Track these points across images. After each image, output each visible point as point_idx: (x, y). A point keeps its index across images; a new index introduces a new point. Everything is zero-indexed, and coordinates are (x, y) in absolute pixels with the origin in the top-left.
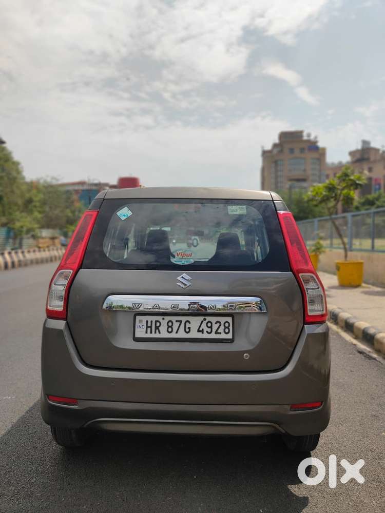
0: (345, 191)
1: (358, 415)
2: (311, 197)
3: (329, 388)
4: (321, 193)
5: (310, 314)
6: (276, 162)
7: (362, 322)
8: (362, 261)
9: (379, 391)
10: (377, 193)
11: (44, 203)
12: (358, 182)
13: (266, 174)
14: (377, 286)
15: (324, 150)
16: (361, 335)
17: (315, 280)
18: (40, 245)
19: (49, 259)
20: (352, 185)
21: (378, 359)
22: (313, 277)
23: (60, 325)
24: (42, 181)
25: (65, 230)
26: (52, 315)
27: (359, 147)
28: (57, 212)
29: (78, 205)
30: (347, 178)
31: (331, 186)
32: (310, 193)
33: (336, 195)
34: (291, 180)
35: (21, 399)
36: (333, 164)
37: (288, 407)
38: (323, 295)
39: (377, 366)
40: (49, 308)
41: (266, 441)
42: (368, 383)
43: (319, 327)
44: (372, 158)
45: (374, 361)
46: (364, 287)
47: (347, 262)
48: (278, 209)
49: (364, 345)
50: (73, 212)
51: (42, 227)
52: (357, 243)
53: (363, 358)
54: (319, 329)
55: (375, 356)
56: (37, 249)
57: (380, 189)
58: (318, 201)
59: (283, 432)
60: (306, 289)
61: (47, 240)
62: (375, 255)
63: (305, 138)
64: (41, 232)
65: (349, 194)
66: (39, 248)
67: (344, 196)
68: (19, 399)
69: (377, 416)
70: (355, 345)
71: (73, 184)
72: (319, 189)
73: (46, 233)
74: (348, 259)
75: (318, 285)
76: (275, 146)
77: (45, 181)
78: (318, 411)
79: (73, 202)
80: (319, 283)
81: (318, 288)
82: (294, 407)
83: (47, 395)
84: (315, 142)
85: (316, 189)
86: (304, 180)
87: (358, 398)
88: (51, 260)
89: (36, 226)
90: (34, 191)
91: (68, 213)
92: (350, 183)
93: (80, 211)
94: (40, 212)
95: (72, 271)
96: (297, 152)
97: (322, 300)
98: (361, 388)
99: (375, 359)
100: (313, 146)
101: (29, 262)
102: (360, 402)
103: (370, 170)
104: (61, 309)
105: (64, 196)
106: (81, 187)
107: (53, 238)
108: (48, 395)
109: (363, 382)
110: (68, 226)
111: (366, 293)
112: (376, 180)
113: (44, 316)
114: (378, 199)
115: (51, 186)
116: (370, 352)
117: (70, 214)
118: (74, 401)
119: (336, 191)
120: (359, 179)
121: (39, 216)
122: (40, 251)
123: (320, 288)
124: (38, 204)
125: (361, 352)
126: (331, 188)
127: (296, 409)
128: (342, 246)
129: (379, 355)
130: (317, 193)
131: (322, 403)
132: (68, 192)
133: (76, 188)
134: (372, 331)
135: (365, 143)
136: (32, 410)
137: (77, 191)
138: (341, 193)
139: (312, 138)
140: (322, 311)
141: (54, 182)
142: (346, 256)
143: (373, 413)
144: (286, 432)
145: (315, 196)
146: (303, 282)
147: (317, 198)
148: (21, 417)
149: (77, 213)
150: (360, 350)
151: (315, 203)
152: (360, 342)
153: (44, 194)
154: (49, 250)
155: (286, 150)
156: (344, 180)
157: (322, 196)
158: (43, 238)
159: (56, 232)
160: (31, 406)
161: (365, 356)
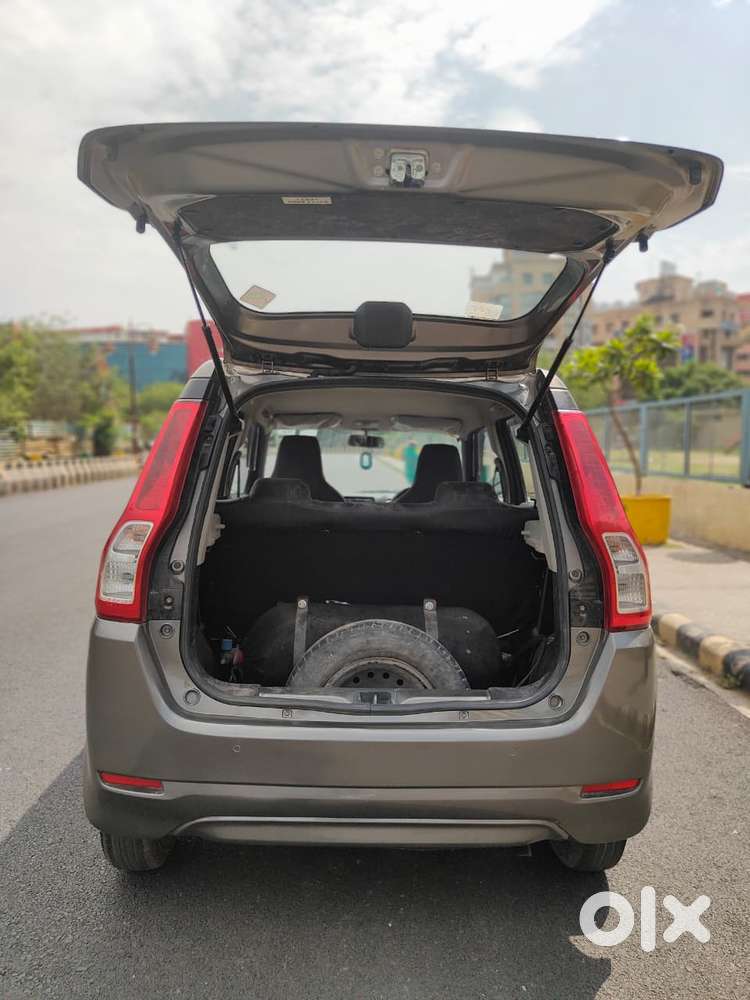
0: (640, 362)
1: (684, 797)
2: (575, 371)
3: (651, 751)
4: (595, 365)
5: (621, 611)
7: (676, 616)
8: (667, 496)
9: (717, 750)
10: (688, 362)
11: (36, 368)
12: (665, 345)
14: (697, 544)
16: (673, 640)
17: (630, 545)
18: (29, 454)
19: (50, 483)
20: (653, 350)
21: (707, 686)
22: (627, 540)
23: (128, 632)
24: (31, 324)
25: (80, 423)
26: (108, 611)
27: (656, 274)
28: (64, 386)
29: (105, 374)
30: (645, 338)
31: (613, 352)
32: (572, 363)
33: (622, 368)
35: (25, 773)
36: (604, 305)
37: (577, 790)
38: (644, 574)
39: (710, 700)
40: (104, 598)
41: (530, 855)
42: (696, 733)
43: (635, 637)
44: (679, 296)
45: (704, 690)
46: (672, 546)
47: (639, 498)
48: (558, 406)
49: (680, 658)
50: (96, 388)
51: (33, 417)
52: (655, 460)
53: (683, 684)
54: (637, 641)
55: (702, 679)
56: (25, 463)
57: (690, 356)
58: (588, 380)
59: (565, 837)
60: (616, 562)
61: (43, 443)
62: (691, 484)
64: (30, 427)
65: (647, 367)
66: (27, 458)
67: (637, 372)
68: (21, 773)
69: (721, 798)
70: (663, 658)
71: (97, 331)
72: (591, 356)
73: (40, 429)
74: (642, 492)
75: (635, 555)
76: (497, 267)
77: (39, 324)
78: (633, 797)
79: (94, 368)
80: (638, 553)
81: (637, 561)
82: (589, 790)
83: (98, 771)
85: (585, 355)
87: (681, 763)
88: (55, 485)
89: (20, 414)
90: (17, 344)
91: (85, 387)
92: (650, 346)
93: (109, 387)
94: (28, 386)
95: (151, 525)
97: (642, 583)
98: (684, 743)
99: (703, 686)
101: (9, 488)
102: (686, 771)
103: (675, 318)
104: (129, 600)
105: (79, 356)
106: (111, 338)
107: (54, 440)
108: (101, 773)
109: (686, 732)
110: (88, 416)
111: (676, 557)
112: (686, 339)
113: (93, 613)
114: (688, 374)
115: (53, 334)
116: (691, 672)
117: (89, 393)
118: (157, 784)
119: (623, 362)
120: (668, 339)
121: (26, 394)
122: (30, 466)
123: (641, 562)
124: (24, 370)
125: (676, 674)
126: (614, 356)
127: (592, 794)
128: (630, 466)
129: (710, 679)
130: (587, 365)
131: (639, 780)
132: (86, 346)
133: (104, 338)
134: (694, 633)
135: (665, 265)
136: (49, 794)
137: (104, 346)
138: (632, 365)
140: (643, 604)
141: (57, 326)
142: (639, 486)
143: (712, 791)
144: (570, 836)
145: (582, 370)
146: (609, 551)
147: (585, 374)
148: (29, 810)
149: (103, 390)
150: (675, 670)
151: (582, 383)
152: (671, 652)
153: (38, 350)
154: (49, 465)
155: (517, 278)
156: (639, 340)
157: (597, 370)
158: (33, 439)
159: (60, 428)
160: (47, 786)
161: (685, 681)
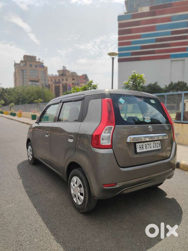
6: (23, 70)
13: (17, 76)
15: (47, 67)
27: (62, 69)
34: (31, 81)
44: (67, 75)
63: (37, 60)
76: (22, 61)
84: (43, 63)
86: (38, 81)
96: (34, 67)
100: (41, 65)
103: (66, 80)
112: (69, 85)
135: (64, 67)
139: (41, 61)
155: (28, 65)
